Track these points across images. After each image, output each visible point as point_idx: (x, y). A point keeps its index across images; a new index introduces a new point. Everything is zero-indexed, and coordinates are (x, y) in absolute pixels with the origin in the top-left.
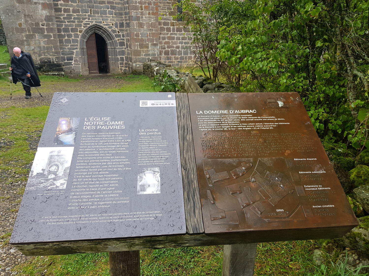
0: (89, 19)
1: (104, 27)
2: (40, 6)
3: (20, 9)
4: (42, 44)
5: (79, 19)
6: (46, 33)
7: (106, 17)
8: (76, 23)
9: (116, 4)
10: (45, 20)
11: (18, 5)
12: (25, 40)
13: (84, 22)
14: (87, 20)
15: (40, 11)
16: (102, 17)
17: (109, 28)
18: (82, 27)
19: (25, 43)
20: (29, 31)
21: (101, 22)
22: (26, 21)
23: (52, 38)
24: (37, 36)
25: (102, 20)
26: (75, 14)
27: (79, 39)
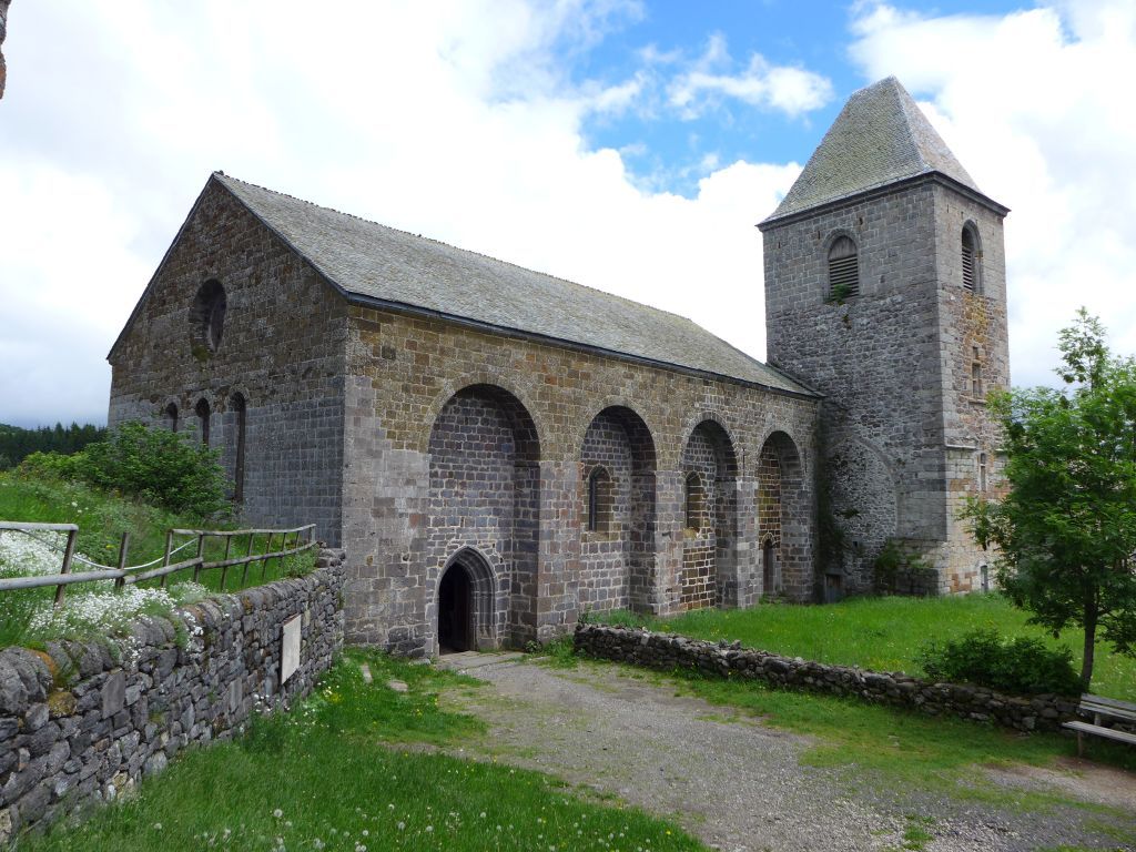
0: (457, 537)
1: (480, 551)
2: (407, 521)
3: (374, 529)
4: (399, 599)
5: (443, 537)
6: (408, 576)
7: (486, 530)
8: (437, 547)
9: (503, 505)
10: (411, 547)
11: (373, 519)
12: (372, 593)
13: (450, 543)
14: (454, 539)
15: (406, 531)
16: (478, 531)
17: (488, 552)
18: (445, 555)
19: (371, 599)
20: (382, 574)
21: (475, 543)
22: (381, 552)
23: (417, 586)
24: (392, 583)
25: (479, 537)
26: (436, 529)
27: (436, 580)
